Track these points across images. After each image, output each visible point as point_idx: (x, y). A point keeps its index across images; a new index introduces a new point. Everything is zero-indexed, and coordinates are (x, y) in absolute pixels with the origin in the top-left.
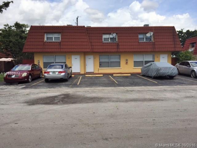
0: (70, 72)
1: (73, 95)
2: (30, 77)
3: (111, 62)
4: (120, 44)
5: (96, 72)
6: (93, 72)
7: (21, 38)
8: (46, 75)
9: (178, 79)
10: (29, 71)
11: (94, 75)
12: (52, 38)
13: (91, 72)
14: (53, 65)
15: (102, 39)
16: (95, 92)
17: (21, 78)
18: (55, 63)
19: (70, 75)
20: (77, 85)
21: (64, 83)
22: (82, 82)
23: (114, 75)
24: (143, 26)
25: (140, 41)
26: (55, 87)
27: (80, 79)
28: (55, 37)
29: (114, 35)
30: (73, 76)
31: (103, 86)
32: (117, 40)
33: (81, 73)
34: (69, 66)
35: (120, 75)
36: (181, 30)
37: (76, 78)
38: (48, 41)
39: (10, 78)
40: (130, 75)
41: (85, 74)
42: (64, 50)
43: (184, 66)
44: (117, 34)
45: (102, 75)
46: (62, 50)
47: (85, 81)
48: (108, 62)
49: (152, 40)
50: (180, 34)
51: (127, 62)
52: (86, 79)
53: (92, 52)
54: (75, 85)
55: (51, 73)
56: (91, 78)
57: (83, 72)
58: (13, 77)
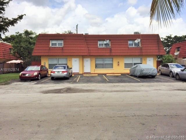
0: (71, 72)
1: (73, 88)
2: (40, 76)
3: (105, 64)
4: (112, 49)
5: (92, 72)
6: (90, 73)
7: (30, 43)
8: (52, 74)
9: (158, 78)
10: (39, 71)
11: (91, 75)
12: (56, 44)
13: (88, 73)
14: (57, 67)
15: (97, 45)
16: (89, 87)
17: (32, 76)
18: (59, 64)
19: (71, 75)
20: (76, 81)
21: (66, 81)
22: (81, 80)
23: (107, 75)
24: (133, 34)
25: (129, 47)
26: (60, 83)
27: (79, 78)
28: (59, 44)
29: (108, 41)
30: (73, 75)
31: (97, 83)
32: (110, 46)
33: (80, 73)
34: (70, 67)
35: (112, 75)
36: (170, 36)
37: (76, 77)
38: (53, 46)
39: (24, 76)
40: (120, 75)
41: (83, 74)
42: (66, 54)
43: (165, 68)
44: (110, 40)
45: (97, 75)
46: (64, 54)
47: (83, 79)
48: (103, 64)
49: (140, 46)
50: (169, 39)
51: (119, 64)
52: (84, 78)
53: (89, 55)
54: (75, 82)
55: (56, 73)
56: (88, 77)
57: (81, 73)
58: (27, 75)
